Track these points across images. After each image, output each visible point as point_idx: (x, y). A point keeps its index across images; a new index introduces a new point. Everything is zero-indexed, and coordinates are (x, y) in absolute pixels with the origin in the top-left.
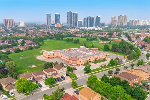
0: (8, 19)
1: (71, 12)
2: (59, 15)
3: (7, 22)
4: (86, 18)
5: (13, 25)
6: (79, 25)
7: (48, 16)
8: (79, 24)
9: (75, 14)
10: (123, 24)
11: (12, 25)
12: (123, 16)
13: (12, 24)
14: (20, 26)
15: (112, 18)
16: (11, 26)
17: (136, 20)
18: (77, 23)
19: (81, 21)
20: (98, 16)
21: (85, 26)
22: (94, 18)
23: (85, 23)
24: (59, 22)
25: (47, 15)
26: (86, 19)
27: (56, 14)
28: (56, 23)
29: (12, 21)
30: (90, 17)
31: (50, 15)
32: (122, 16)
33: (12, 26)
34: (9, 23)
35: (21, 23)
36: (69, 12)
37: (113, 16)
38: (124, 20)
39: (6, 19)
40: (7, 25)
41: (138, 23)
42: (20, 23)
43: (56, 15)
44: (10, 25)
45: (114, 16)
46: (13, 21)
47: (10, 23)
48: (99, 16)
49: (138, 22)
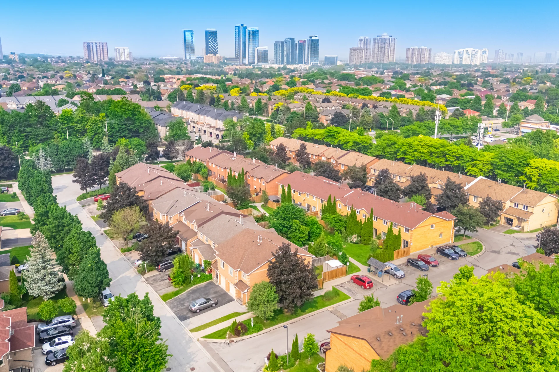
0: (94, 42)
1: (244, 26)
2: (215, 34)
3: (91, 49)
4: (278, 42)
5: (104, 57)
6: (261, 60)
7: (186, 36)
8: (261, 55)
9: (251, 32)
10: (386, 57)
11: (102, 56)
12: (386, 37)
13: (102, 54)
14: (120, 58)
15: (359, 43)
16: (99, 58)
17: (423, 47)
18: (256, 55)
19: (266, 48)
20: (313, 38)
21: (278, 61)
22: (305, 41)
23: (278, 55)
24: (215, 52)
25: (184, 32)
26: (278, 44)
27: (208, 30)
28: (207, 53)
29: (103, 47)
30: (291, 39)
31: (191, 33)
32: (383, 37)
33: (102, 59)
34: (97, 50)
35: (122, 51)
36: (239, 27)
37: (362, 37)
38: (386, 47)
39: (89, 42)
40: (92, 55)
41: (429, 58)
42: (119, 53)
43: (207, 33)
44: (97, 56)
45: (367, 37)
46: (105, 48)
47: (99, 51)
48: (317, 38)
49: (430, 53)
